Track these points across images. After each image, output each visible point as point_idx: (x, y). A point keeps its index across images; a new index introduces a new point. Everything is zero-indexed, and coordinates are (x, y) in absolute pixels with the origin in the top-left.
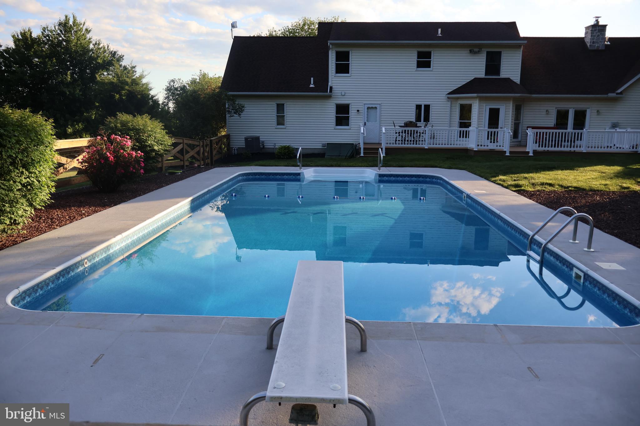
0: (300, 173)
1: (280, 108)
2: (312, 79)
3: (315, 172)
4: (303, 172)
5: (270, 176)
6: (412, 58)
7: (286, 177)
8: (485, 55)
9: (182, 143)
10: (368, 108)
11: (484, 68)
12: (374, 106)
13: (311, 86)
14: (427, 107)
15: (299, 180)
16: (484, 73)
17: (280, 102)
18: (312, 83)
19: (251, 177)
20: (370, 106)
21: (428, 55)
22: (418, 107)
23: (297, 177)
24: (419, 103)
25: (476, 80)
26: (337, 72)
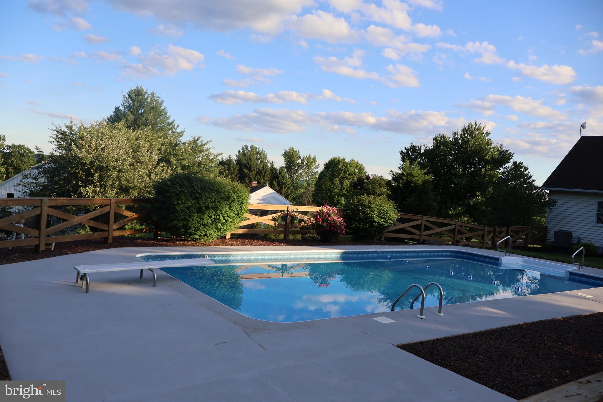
0: (499, 259)
1: (600, 206)
3: (524, 261)
4: (501, 258)
5: (475, 257)
7: (487, 260)
9: (454, 225)
15: (497, 265)
17: (602, 200)
19: (460, 255)
23: (496, 261)
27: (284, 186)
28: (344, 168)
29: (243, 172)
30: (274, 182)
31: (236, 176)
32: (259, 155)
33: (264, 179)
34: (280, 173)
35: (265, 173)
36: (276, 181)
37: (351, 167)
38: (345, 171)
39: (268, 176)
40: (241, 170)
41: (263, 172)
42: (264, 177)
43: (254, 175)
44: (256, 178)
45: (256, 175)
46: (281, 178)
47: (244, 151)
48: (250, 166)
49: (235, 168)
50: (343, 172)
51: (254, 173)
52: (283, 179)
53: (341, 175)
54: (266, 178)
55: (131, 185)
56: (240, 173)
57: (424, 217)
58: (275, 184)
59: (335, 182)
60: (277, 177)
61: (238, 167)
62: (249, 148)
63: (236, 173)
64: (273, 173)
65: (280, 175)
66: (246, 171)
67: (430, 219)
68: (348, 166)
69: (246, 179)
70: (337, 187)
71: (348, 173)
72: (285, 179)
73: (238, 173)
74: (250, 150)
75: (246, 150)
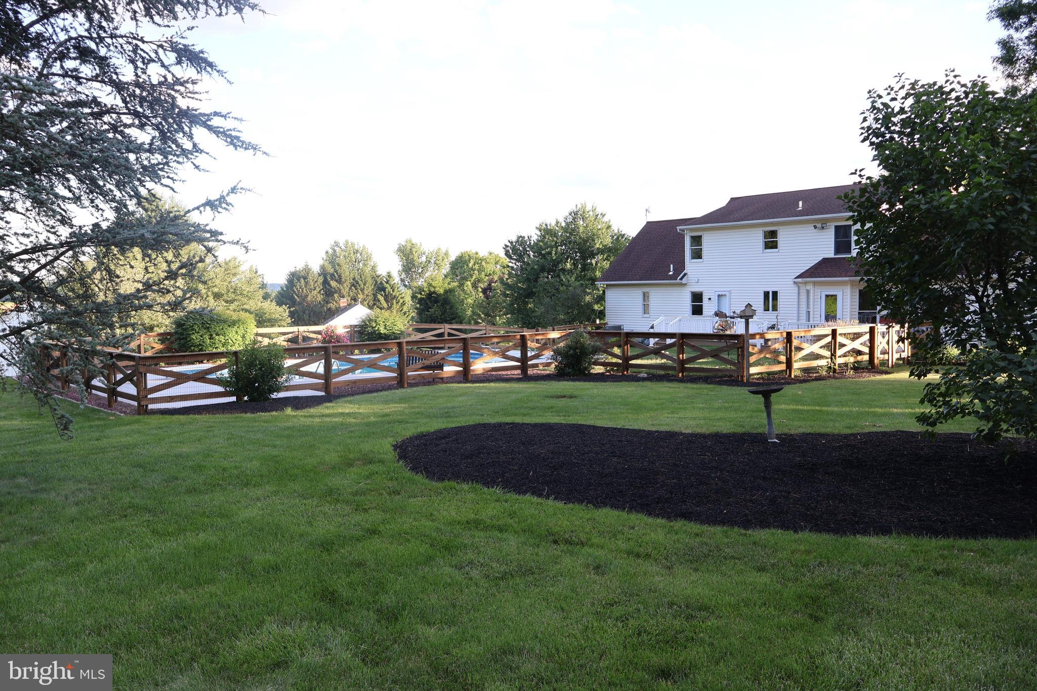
1: (645, 296)
2: (672, 266)
6: (757, 237)
8: (833, 230)
10: (719, 296)
11: (833, 246)
12: (723, 293)
13: (671, 273)
14: (775, 294)
16: (833, 252)
17: (646, 290)
18: (672, 270)
20: (720, 293)
21: (773, 234)
22: (766, 294)
24: (767, 290)
25: (825, 261)
26: (693, 258)
27: (395, 302)
28: (477, 267)
29: (330, 285)
30: (379, 297)
31: (319, 292)
32: (358, 255)
33: (363, 294)
34: (387, 283)
35: (365, 284)
36: (382, 295)
37: (487, 263)
38: (480, 271)
39: (369, 289)
40: (325, 282)
41: (360, 282)
42: (362, 290)
43: (347, 289)
44: (351, 293)
45: (350, 288)
46: (389, 289)
47: (335, 251)
48: (340, 276)
49: (317, 281)
50: (476, 272)
51: (347, 285)
52: (393, 291)
53: (474, 277)
54: (366, 292)
55: (155, 323)
56: (324, 287)
57: (446, 325)
58: (382, 299)
59: (465, 288)
60: (383, 289)
61: (321, 279)
62: (341, 245)
63: (318, 289)
64: (376, 282)
65: (387, 285)
66: (333, 284)
67: (454, 327)
68: (483, 263)
69: (336, 295)
70: (470, 295)
71: (483, 273)
72: (396, 291)
73: (322, 287)
74: (343, 247)
75: (337, 249)
